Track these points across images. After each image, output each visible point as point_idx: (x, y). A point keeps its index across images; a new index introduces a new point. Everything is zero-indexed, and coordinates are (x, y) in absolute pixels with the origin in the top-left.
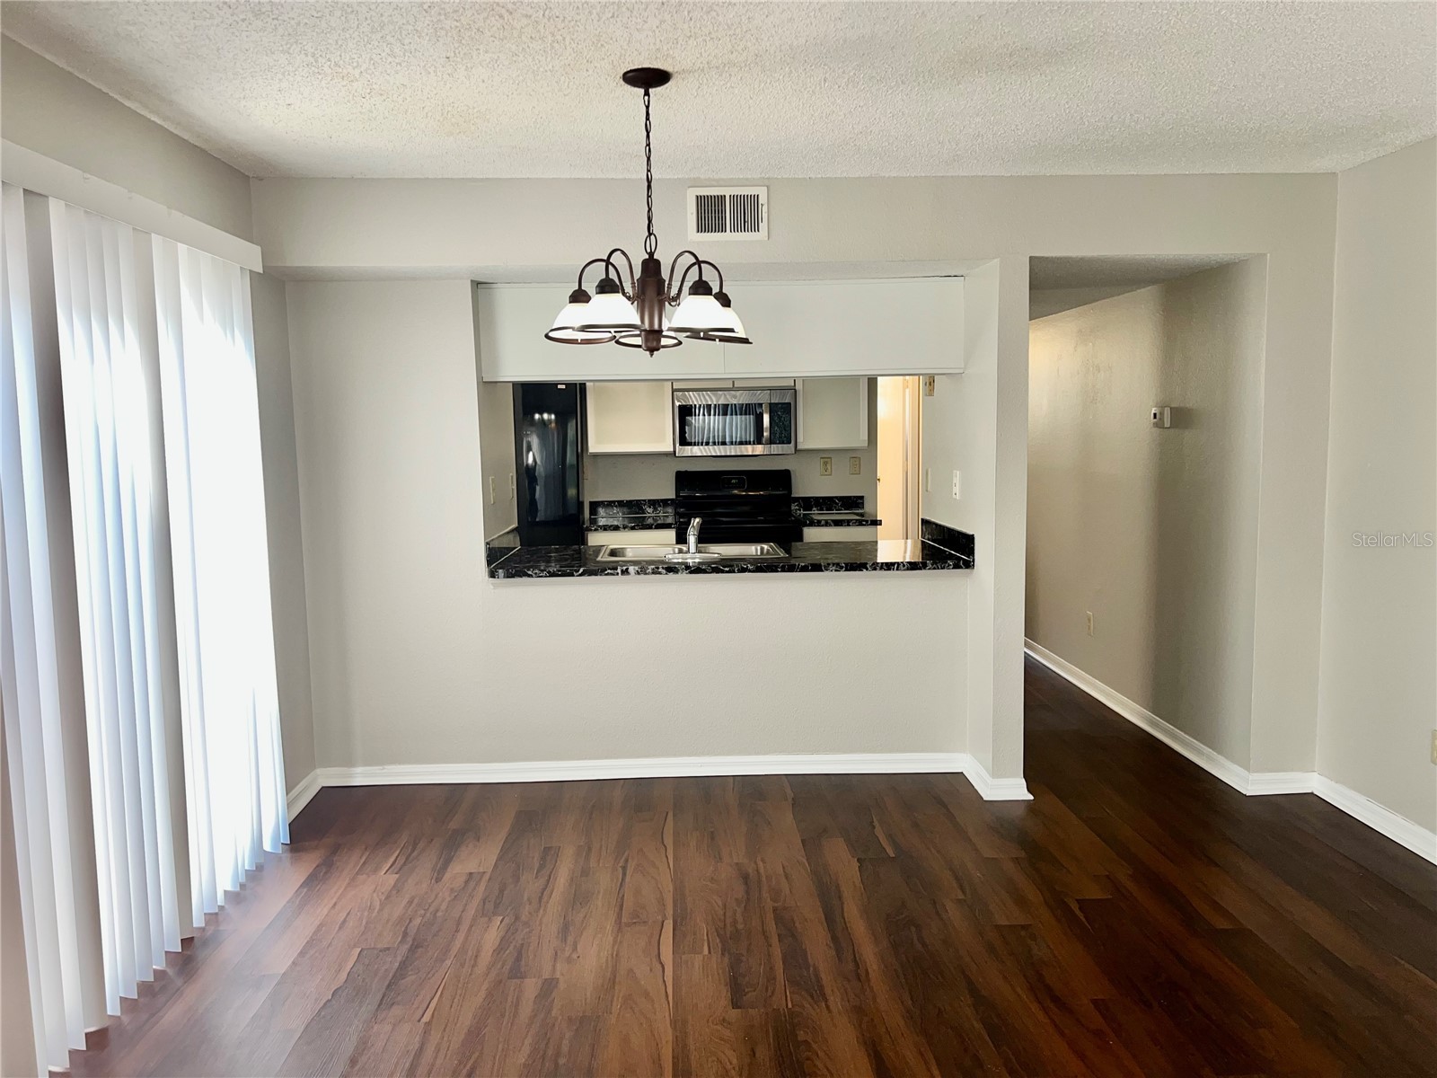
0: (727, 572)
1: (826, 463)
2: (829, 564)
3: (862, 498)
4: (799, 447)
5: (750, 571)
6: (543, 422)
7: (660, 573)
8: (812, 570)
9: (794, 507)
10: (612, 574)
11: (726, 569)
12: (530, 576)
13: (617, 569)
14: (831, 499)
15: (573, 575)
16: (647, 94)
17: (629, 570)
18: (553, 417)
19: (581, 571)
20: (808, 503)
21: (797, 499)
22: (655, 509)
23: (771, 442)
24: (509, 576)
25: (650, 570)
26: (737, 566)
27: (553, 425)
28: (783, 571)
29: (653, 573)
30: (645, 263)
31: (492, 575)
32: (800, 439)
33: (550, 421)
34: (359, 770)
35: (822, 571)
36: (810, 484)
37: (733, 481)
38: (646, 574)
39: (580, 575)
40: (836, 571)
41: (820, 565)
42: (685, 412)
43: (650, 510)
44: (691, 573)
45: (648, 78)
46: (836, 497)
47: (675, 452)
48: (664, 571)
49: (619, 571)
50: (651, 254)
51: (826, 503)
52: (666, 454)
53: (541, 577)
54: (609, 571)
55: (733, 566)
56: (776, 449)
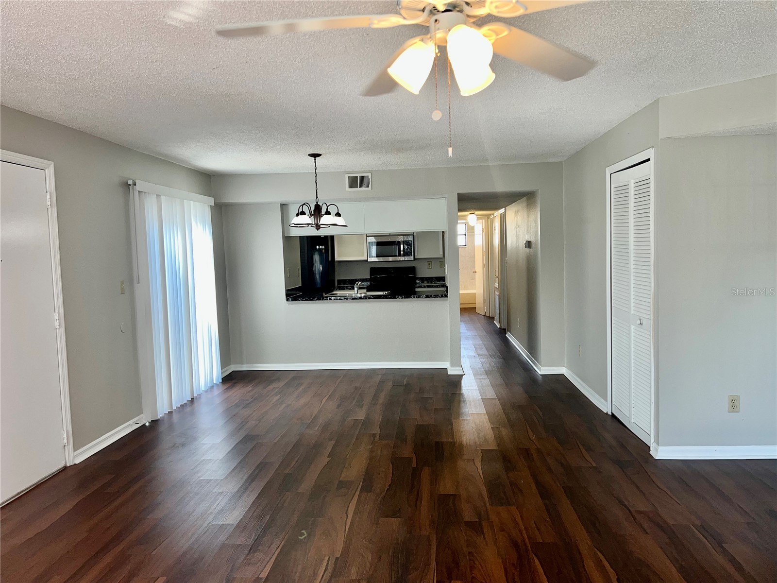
0: (364, 299)
1: (429, 264)
3: (444, 277)
4: (416, 257)
6: (320, 250)
7: (342, 299)
8: (393, 298)
9: (417, 281)
12: (299, 300)
15: (313, 300)
16: (315, 159)
17: (332, 299)
18: (323, 247)
21: (418, 278)
23: (404, 255)
24: (293, 300)
27: (323, 251)
28: (383, 298)
30: (315, 205)
31: (288, 300)
32: (416, 254)
33: (322, 248)
34: (245, 365)
35: (396, 298)
36: (424, 272)
37: (393, 271)
40: (401, 298)
44: (352, 299)
45: (315, 156)
46: (433, 277)
47: (367, 260)
50: (317, 203)
51: (430, 279)
52: (365, 261)
53: (303, 301)
56: (406, 258)
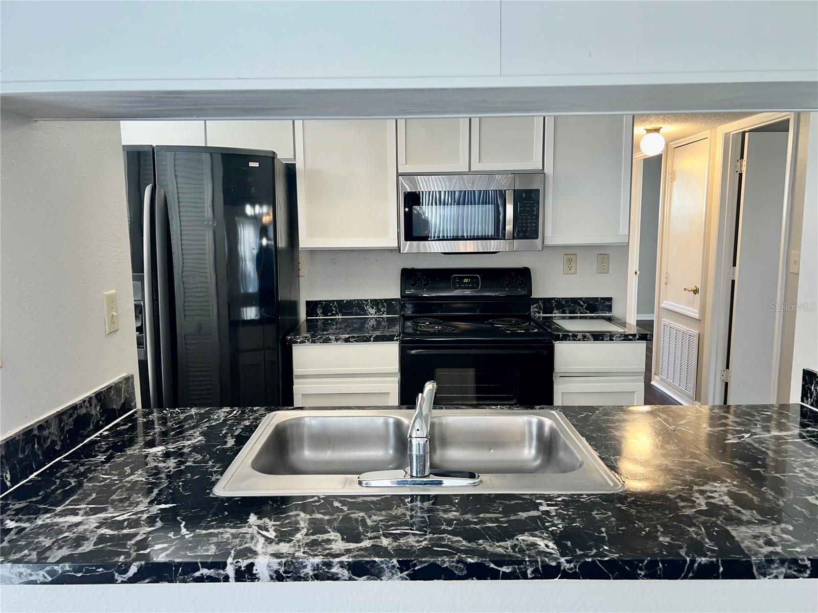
0: (506, 576)
1: (570, 261)
2: (770, 562)
3: (610, 299)
4: (548, 242)
5: (566, 575)
7: (334, 578)
8: (726, 576)
9: (533, 308)
10: (211, 579)
11: (505, 569)
13: (223, 565)
14: (575, 301)
15: (112, 580)
17: (257, 570)
19: (133, 570)
20: (549, 304)
21: (536, 300)
22: (378, 311)
23: (514, 237)
25: (309, 570)
26: (533, 562)
28: (652, 574)
29: (317, 577)
32: (549, 232)
35: (754, 578)
36: (552, 283)
37: (466, 280)
38: (298, 578)
39: (132, 580)
40: (787, 577)
41: (749, 564)
42: (412, 199)
43: (373, 311)
44: (414, 577)
46: (581, 299)
47: (399, 247)
48: (346, 573)
49: (230, 571)
51: (571, 306)
52: (390, 250)
53: (34, 582)
54: (205, 571)
55: (522, 562)
56: (519, 245)
